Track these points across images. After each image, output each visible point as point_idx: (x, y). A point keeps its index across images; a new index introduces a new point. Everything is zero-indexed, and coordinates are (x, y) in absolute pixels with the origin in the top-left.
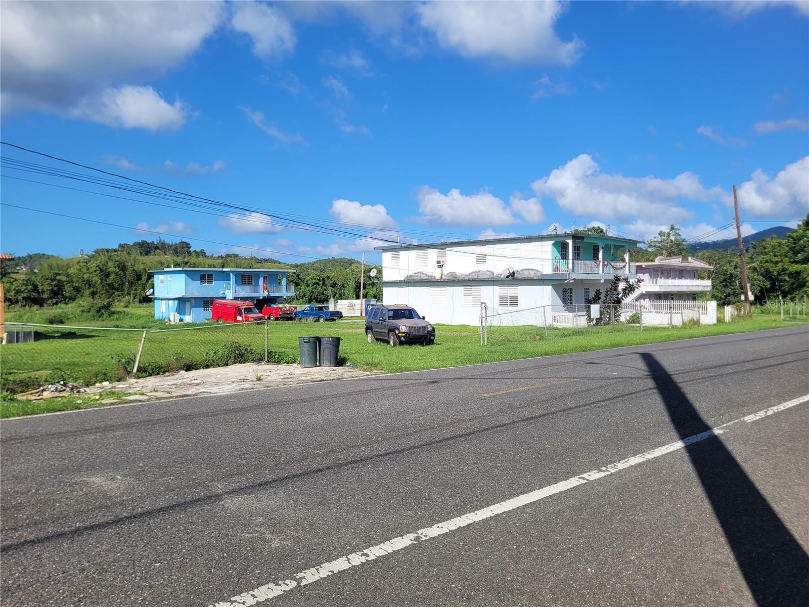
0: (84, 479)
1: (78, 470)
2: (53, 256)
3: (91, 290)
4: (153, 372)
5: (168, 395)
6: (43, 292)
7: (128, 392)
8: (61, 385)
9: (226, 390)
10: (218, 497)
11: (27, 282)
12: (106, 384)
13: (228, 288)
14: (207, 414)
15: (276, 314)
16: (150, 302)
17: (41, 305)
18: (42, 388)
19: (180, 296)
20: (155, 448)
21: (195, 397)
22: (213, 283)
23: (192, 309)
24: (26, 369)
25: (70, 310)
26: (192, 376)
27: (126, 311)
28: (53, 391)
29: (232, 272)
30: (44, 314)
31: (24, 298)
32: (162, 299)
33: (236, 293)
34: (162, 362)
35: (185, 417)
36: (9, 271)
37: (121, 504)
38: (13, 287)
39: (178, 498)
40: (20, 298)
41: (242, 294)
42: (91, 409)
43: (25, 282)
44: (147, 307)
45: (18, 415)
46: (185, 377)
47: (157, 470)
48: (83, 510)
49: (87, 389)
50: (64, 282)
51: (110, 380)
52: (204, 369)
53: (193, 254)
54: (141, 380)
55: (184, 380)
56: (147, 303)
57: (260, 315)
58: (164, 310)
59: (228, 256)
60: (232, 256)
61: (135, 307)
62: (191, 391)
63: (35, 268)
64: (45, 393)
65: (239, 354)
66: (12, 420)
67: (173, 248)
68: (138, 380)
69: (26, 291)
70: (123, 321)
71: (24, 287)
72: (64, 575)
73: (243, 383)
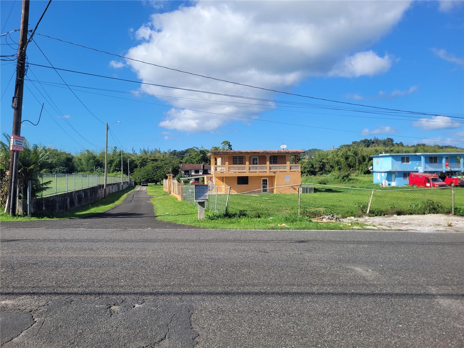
0: (352, 267)
1: (348, 262)
2: (320, 150)
3: (339, 167)
4: (378, 214)
5: (389, 228)
6: (316, 168)
7: (366, 224)
8: (331, 216)
9: (426, 230)
10: (433, 296)
11: (309, 163)
12: (353, 218)
13: (419, 165)
14: (416, 243)
15: (456, 183)
16: (370, 174)
17: (315, 175)
18: (322, 217)
19: (389, 170)
20: (388, 258)
21: (407, 231)
22: (410, 163)
23: (396, 178)
24: (312, 207)
25: (329, 177)
26: (402, 219)
27: (357, 179)
28: (327, 219)
29: (423, 155)
30: (317, 179)
31: (308, 171)
32: (378, 172)
33: (425, 168)
34: (383, 208)
35: (403, 243)
36: (301, 158)
37: (373, 286)
38: (303, 166)
39: (407, 290)
40: (306, 171)
41: (430, 169)
42: (348, 231)
43: (308, 163)
44: (368, 177)
45: (314, 229)
46: (397, 219)
47: (391, 271)
48: (354, 284)
49: (344, 220)
50: (325, 162)
51: (355, 216)
52: (409, 215)
53: (395, 145)
54: (372, 218)
55: (397, 221)
56: (368, 174)
57: (444, 183)
58: (379, 179)
59: (419, 145)
60: (421, 145)
61: (361, 177)
62: (404, 228)
63: (312, 156)
64: (323, 219)
65: (433, 208)
66: (313, 231)
67: (383, 142)
68: (370, 218)
69: (309, 168)
70: (355, 184)
71: (308, 166)
72: (350, 315)
73: (438, 227)
